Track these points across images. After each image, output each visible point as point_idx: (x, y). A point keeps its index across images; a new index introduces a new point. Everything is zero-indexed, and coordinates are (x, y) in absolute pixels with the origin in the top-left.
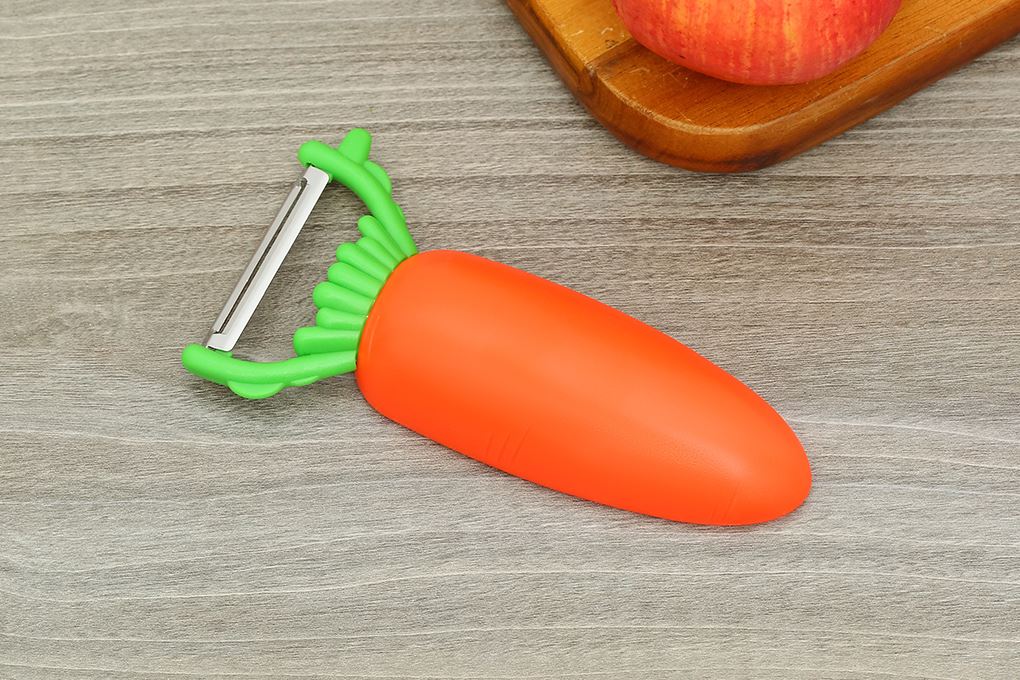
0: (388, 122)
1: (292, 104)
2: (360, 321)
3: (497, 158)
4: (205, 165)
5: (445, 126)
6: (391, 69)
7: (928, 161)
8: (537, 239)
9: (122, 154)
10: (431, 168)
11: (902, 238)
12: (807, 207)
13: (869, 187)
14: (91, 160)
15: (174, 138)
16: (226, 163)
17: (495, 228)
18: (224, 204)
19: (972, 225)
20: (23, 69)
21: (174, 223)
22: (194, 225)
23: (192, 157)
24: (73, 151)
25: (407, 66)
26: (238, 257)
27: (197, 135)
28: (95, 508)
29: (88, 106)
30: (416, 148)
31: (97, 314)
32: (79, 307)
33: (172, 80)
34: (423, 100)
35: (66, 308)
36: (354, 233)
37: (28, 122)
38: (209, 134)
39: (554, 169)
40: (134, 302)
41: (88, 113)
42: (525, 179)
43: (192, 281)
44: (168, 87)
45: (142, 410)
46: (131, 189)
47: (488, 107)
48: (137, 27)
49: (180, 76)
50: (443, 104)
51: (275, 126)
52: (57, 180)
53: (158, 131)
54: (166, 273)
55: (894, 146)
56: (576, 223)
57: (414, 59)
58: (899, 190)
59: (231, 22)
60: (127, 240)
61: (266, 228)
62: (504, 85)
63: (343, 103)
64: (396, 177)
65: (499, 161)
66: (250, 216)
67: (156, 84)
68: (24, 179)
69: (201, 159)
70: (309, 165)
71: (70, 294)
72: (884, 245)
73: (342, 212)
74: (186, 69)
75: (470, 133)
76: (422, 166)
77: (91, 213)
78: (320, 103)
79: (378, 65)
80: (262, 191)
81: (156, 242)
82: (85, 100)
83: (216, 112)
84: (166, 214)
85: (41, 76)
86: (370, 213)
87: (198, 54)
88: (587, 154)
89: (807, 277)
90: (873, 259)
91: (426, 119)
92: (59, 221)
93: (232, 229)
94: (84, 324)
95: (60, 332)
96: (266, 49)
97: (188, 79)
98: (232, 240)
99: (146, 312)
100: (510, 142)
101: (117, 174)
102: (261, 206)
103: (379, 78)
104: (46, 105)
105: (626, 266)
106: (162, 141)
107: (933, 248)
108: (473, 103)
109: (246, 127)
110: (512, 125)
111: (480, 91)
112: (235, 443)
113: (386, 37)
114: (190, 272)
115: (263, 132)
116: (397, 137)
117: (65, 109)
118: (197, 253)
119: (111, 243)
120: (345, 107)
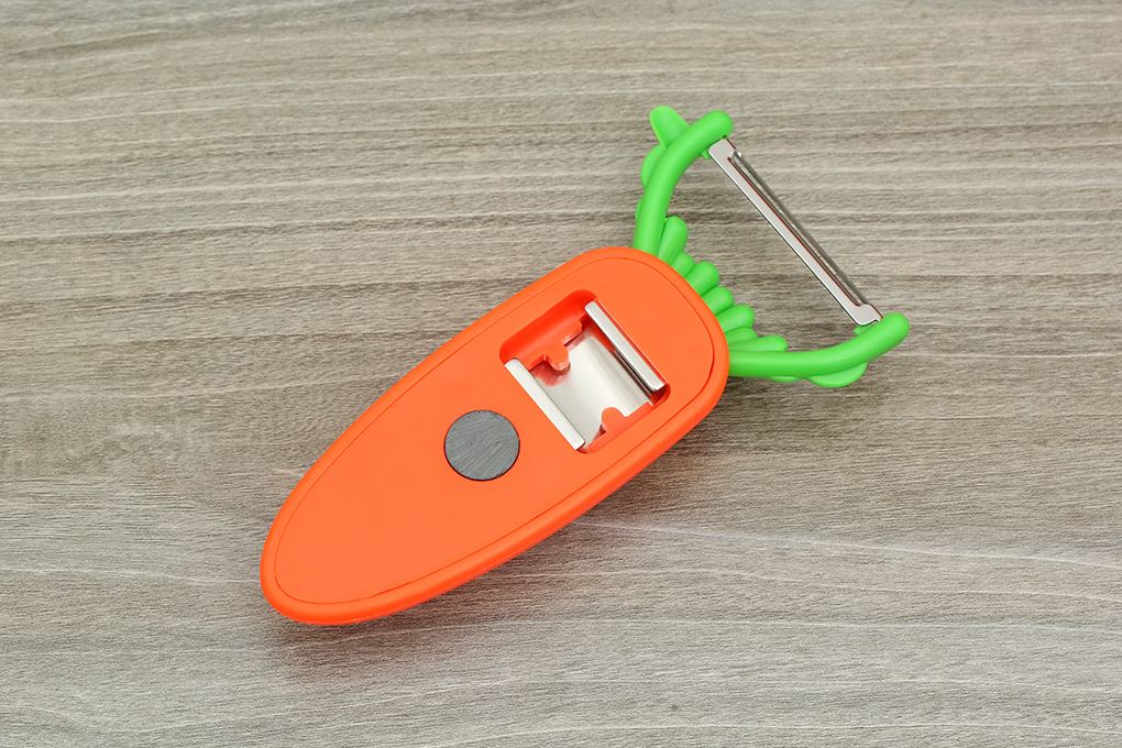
0: (470, 215)
1: (365, 195)
4: (272, 266)
5: (535, 219)
6: (472, 155)
7: (1063, 258)
9: (179, 254)
10: (520, 268)
11: (1038, 345)
12: (932, 311)
13: (1000, 288)
14: (145, 260)
15: (236, 235)
16: (294, 263)
18: (294, 309)
19: (1113, 330)
20: (67, 157)
21: (239, 332)
22: (262, 334)
23: (257, 257)
24: (125, 250)
25: (490, 152)
26: (310, 369)
27: (262, 231)
28: (162, 658)
29: (140, 199)
30: (503, 245)
31: (157, 436)
32: (137, 429)
33: (232, 168)
34: (508, 190)
35: (123, 430)
37: (74, 217)
38: (274, 230)
40: (197, 422)
41: (141, 207)
43: (261, 397)
44: (227, 176)
45: (210, 546)
46: (191, 293)
47: (581, 198)
48: (190, 109)
49: (241, 164)
50: (532, 195)
51: (347, 220)
52: (109, 283)
53: (218, 226)
54: (232, 389)
55: (1025, 241)
57: (497, 144)
58: (1032, 291)
59: (295, 102)
60: (187, 352)
62: (597, 173)
63: (420, 194)
64: (482, 278)
66: (323, 323)
67: (214, 173)
68: (72, 282)
69: (267, 258)
71: (127, 413)
72: (1018, 353)
74: (247, 156)
75: (562, 228)
76: (510, 266)
77: (147, 321)
78: (396, 195)
79: (457, 151)
80: (335, 295)
81: (220, 354)
82: (136, 192)
83: (282, 205)
84: (229, 321)
85: (87, 165)
87: (260, 139)
89: (934, 390)
90: (1005, 369)
91: (513, 212)
92: (114, 332)
93: (303, 338)
94: (144, 448)
95: (118, 456)
96: (334, 133)
97: (249, 167)
98: (304, 351)
99: (211, 433)
100: (606, 237)
101: (175, 276)
102: (335, 312)
103: (461, 165)
104: (94, 198)
106: (223, 238)
107: (1069, 356)
108: (564, 193)
109: (314, 221)
110: (608, 218)
111: (571, 180)
113: (466, 119)
114: (260, 387)
115: (334, 227)
116: (482, 233)
117: (115, 202)
118: (266, 366)
119: (170, 356)
120: (423, 199)
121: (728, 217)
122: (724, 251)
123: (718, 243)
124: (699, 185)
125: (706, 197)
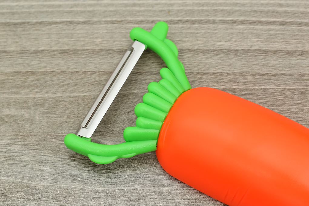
0: (177, 19)
1: (128, 8)
2: (160, 124)
3: (234, 40)
4: (82, 39)
5: (208, 22)
8: (254, 83)
9: (39, 32)
10: (199, 44)
14: (24, 34)
15: (66, 25)
16: (93, 38)
17: (232, 76)
18: (91, 59)
21: (64, 69)
22: (75, 70)
23: (75, 35)
24: (14, 29)
26: (97, 87)
27: (78, 23)
29: (23, 7)
30: (191, 33)
31: (22, 116)
32: (13, 111)
34: (196, 8)
35: (6, 112)
36: (158, 77)
38: (84, 23)
39: (264, 46)
40: (42, 110)
41: (23, 10)
42: (248, 51)
43: (72, 99)
45: (43, 168)
46: (43, 50)
47: (230, 13)
50: (207, 11)
51: (119, 19)
52: (6, 44)
53: (58, 20)
54: (59, 95)
56: (275, 75)
60: (40, 77)
61: (111, 73)
63: (154, 9)
64: (181, 48)
65: (235, 41)
66: (104, 66)
69: (80, 35)
70: (135, 40)
71: (9, 104)
73: (151, 66)
75: (220, 26)
76: (194, 43)
77: (22, 62)
78: (143, 9)
80: (110, 54)
81: (55, 78)
82: (22, 3)
83: (89, 12)
84: (61, 64)
86: (166, 67)
88: (281, 39)
91: (197, 18)
93: (94, 73)
94: (16, 121)
95: (3, 124)
98: (94, 79)
99: (48, 115)
100: (241, 31)
101: (36, 42)
102: (110, 61)
104: (2, 5)
105: (302, 99)
106: (60, 26)
108: (222, 10)
109: (104, 19)
110: (242, 22)
111: (226, 5)
112: (91, 187)
114: (72, 95)
115: (113, 22)
116: (182, 27)
117: (11, 7)
118: (76, 85)
119: (31, 78)
120: (155, 11)
121: (300, 24)
122: (297, 39)
123: (295, 35)
124: (287, 9)
125: (290, 14)
